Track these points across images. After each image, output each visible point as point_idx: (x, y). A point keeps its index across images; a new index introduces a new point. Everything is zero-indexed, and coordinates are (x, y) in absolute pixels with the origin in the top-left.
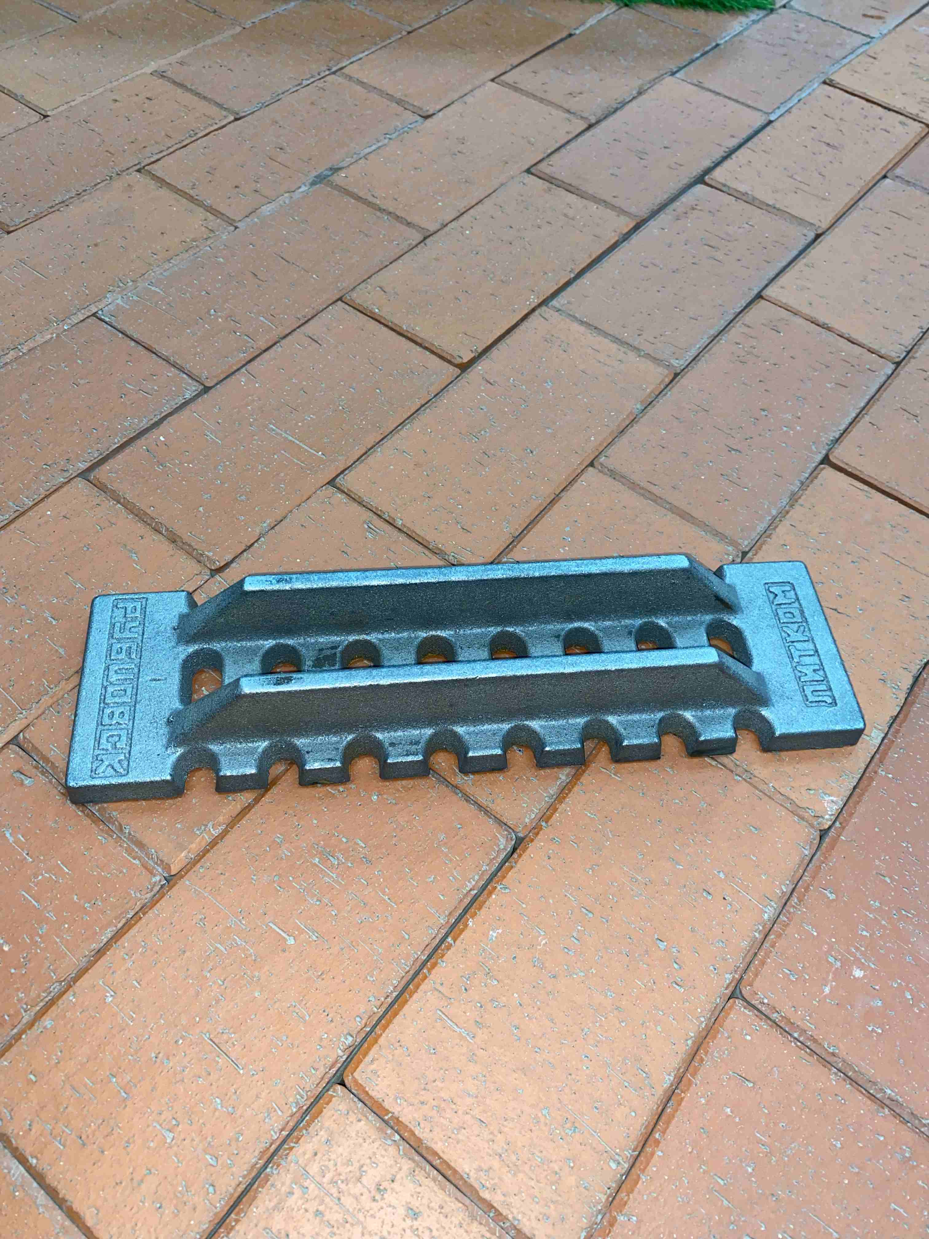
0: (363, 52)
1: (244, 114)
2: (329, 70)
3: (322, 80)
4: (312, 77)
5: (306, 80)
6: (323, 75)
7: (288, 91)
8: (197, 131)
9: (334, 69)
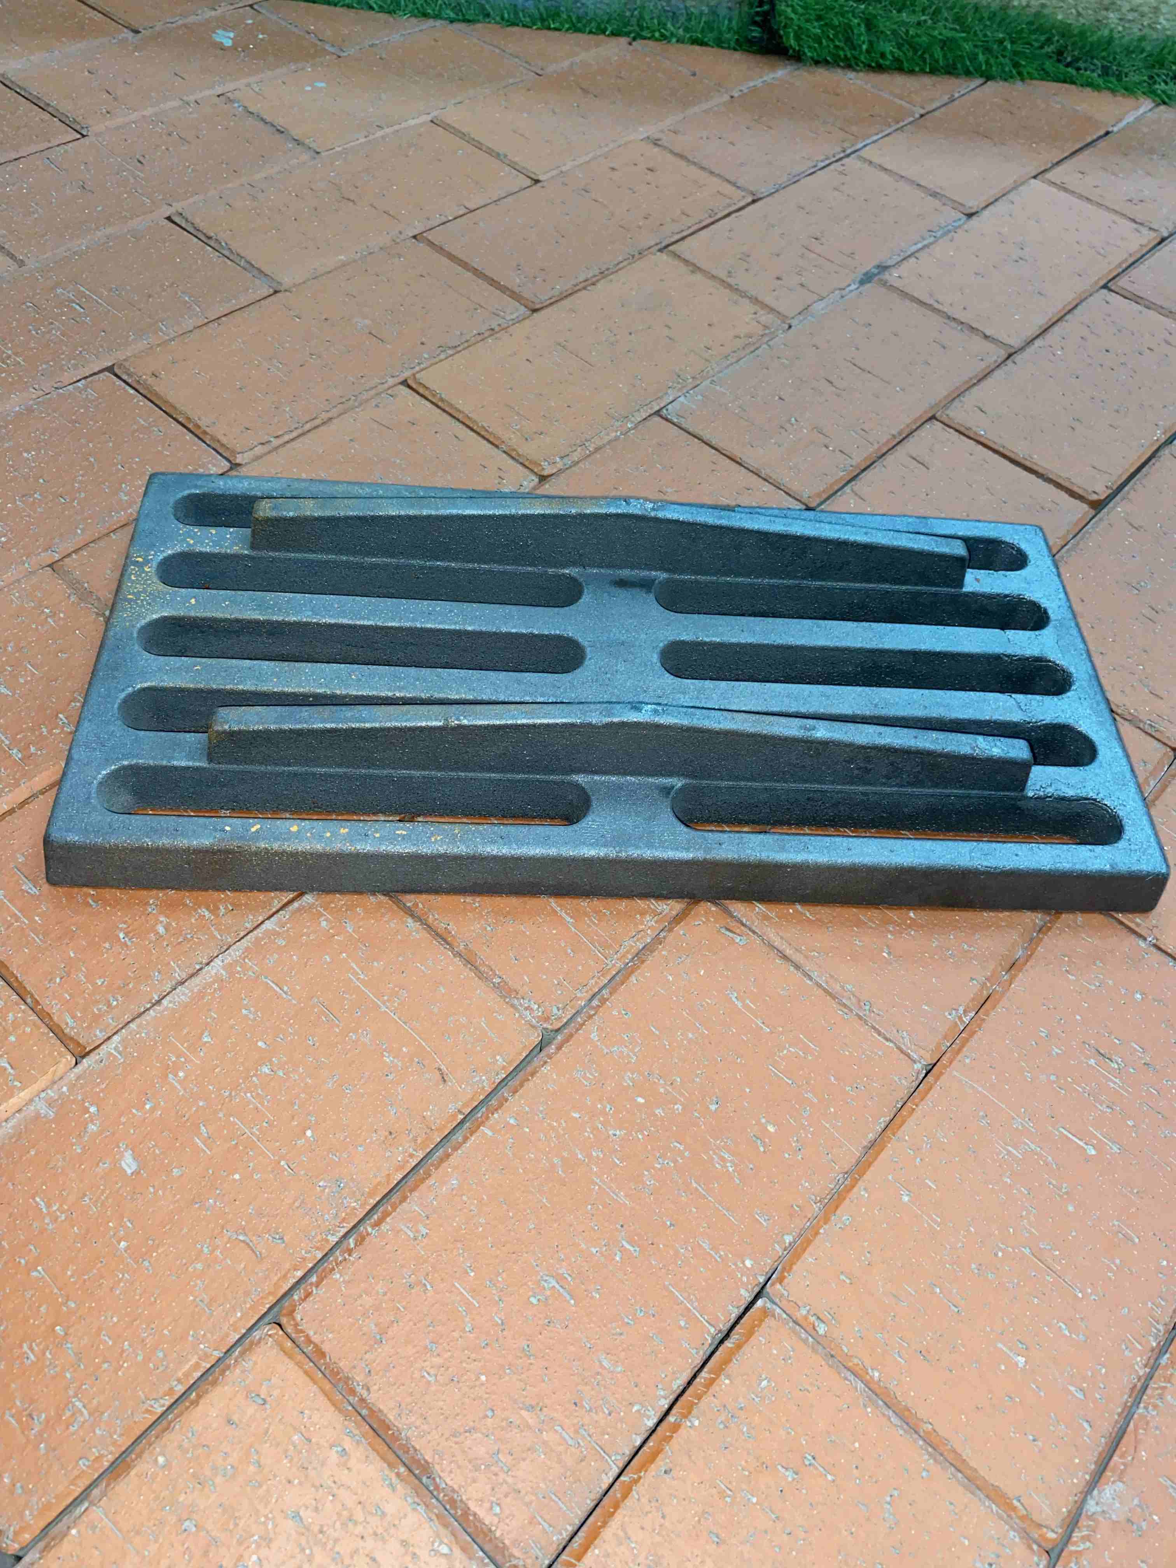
0: (877, 134)
1: (762, 196)
2: (844, 151)
3: (840, 163)
4: (827, 159)
5: (822, 161)
6: (838, 157)
7: (803, 172)
8: (717, 211)
9: (849, 151)
